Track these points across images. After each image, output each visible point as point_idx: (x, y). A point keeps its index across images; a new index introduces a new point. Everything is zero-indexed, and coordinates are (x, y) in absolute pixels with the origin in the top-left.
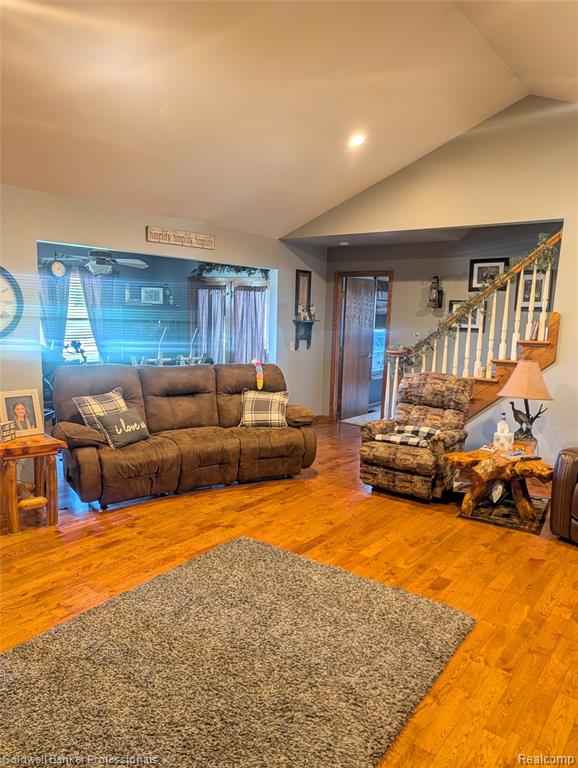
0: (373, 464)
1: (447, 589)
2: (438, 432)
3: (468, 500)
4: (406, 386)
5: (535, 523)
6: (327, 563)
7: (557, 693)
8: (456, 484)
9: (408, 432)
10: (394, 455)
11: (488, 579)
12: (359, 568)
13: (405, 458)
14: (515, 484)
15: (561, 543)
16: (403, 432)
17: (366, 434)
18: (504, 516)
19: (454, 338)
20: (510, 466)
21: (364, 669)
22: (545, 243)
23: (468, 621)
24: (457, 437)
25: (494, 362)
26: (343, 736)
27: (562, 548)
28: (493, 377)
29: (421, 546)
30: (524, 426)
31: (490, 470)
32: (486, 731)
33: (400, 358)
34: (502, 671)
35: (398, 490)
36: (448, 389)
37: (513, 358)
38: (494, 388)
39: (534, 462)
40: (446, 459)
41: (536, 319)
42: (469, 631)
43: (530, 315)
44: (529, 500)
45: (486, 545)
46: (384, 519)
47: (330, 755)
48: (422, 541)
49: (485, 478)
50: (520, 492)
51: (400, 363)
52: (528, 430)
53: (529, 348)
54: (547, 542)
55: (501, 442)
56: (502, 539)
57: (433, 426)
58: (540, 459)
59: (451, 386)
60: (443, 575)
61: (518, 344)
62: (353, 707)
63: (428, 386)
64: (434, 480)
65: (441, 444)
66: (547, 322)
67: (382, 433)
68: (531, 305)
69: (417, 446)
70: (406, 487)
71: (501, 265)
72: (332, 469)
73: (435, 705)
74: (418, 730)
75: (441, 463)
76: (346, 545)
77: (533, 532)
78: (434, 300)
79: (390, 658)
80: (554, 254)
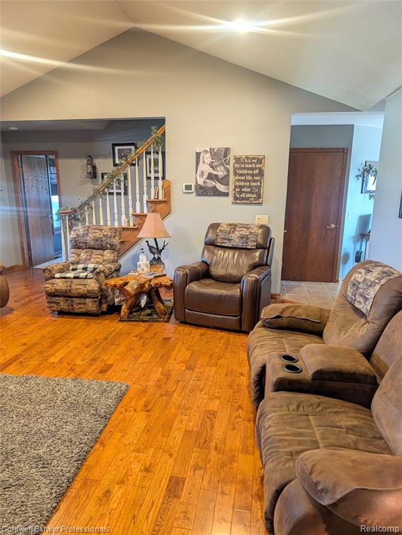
0: (56, 296)
1: (111, 371)
2: (101, 266)
3: (124, 309)
4: (75, 236)
5: (167, 315)
6: (21, 374)
7: (176, 415)
8: (117, 300)
9: (80, 269)
10: (70, 286)
11: (137, 357)
12: (47, 372)
13: (77, 287)
14: (153, 293)
15: (181, 325)
16: (76, 269)
17: (47, 274)
18: (149, 315)
19: (106, 200)
20: (148, 282)
21: (50, 441)
22: (155, 134)
23: (124, 388)
24: (113, 268)
25: (134, 215)
26: (33, 492)
27: (182, 328)
28: (134, 225)
29: (94, 346)
30: (156, 256)
31: (135, 287)
32: (134, 453)
33: (69, 216)
34: (144, 413)
35: (76, 311)
36: (104, 236)
37: (145, 212)
38: (135, 233)
39: (162, 278)
40: (106, 284)
41: (156, 185)
42: (124, 394)
43: (153, 182)
44: (162, 302)
45: (136, 336)
46: (66, 334)
47: (23, 509)
48: (94, 342)
49: (133, 293)
50: (156, 298)
51: (69, 219)
52: (159, 258)
53: (154, 204)
54: (174, 326)
55: (142, 268)
56: (146, 330)
57: (97, 263)
58: (165, 275)
59: (106, 233)
60: (108, 362)
61: (147, 202)
62: (41, 470)
63: (90, 235)
64: (100, 300)
65: (102, 274)
66: (163, 186)
67: (61, 272)
68: (152, 175)
69: (86, 278)
70: (81, 308)
71: (133, 148)
72: (25, 304)
73: (101, 448)
74: (89, 469)
75: (104, 287)
76: (37, 357)
77: (165, 322)
78: (90, 173)
79: (70, 427)
80: (162, 140)
